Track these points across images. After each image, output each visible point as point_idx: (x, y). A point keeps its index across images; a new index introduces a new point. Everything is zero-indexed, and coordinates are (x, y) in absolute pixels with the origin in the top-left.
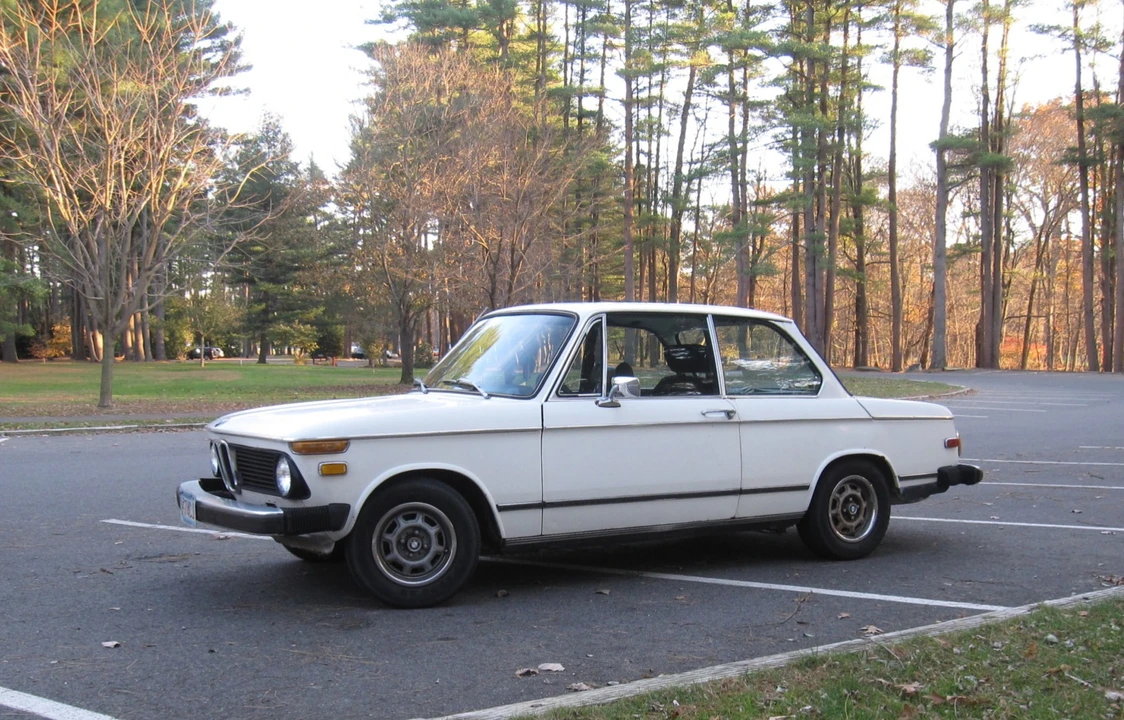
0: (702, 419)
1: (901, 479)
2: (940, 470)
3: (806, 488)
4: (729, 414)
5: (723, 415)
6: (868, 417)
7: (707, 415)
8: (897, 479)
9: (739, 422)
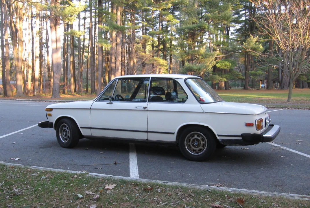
0: (135, 109)
1: (219, 136)
2: (241, 134)
3: (173, 133)
4: (145, 108)
5: (143, 108)
6: (203, 112)
7: (137, 107)
8: (216, 135)
9: (148, 110)
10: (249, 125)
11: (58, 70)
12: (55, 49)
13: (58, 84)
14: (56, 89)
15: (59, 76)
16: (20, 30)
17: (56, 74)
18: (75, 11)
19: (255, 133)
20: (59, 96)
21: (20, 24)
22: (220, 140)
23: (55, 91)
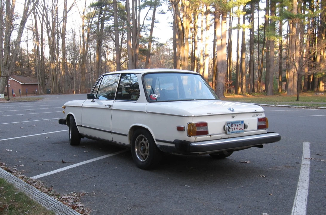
1: (157, 140)
2: (175, 140)
3: (127, 135)
5: (109, 106)
6: (145, 111)
8: (155, 140)
9: (112, 110)
10: (180, 129)
11: (223, 68)
12: (220, 45)
13: (222, 83)
14: (220, 89)
15: (224, 74)
16: (186, 28)
17: (221, 72)
18: (241, 3)
19: (185, 140)
20: (223, 96)
21: (186, 22)
22: (159, 146)
23: (219, 90)
